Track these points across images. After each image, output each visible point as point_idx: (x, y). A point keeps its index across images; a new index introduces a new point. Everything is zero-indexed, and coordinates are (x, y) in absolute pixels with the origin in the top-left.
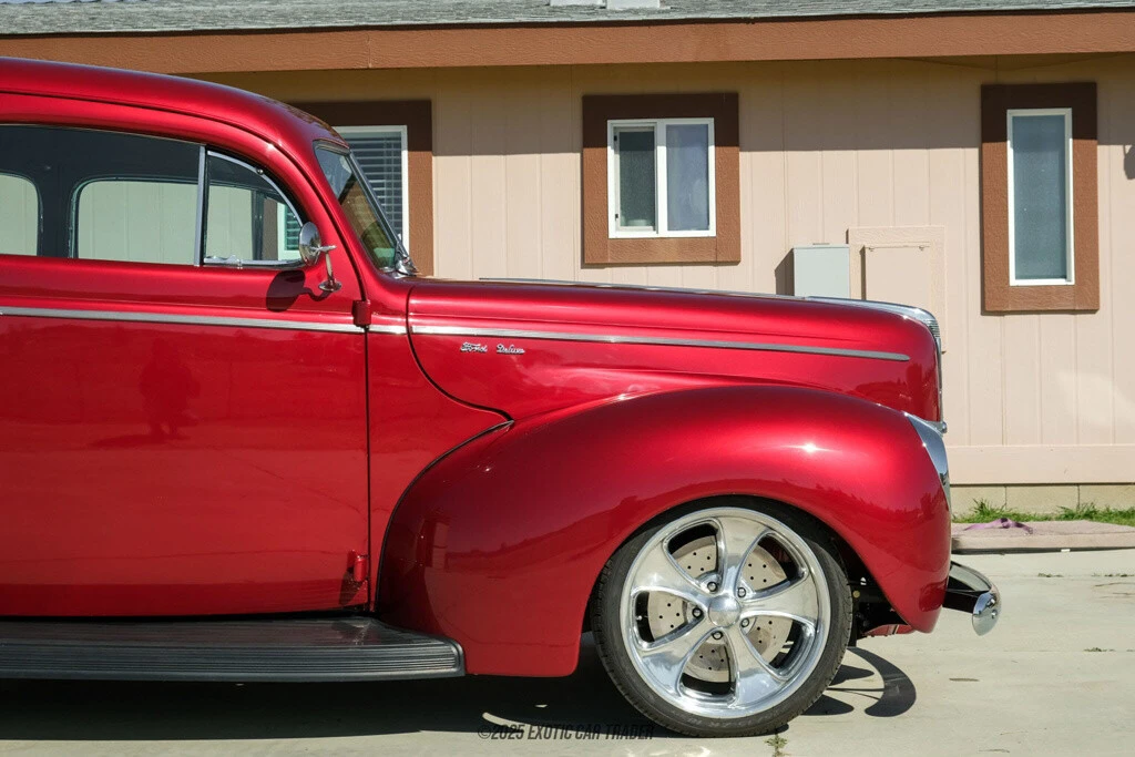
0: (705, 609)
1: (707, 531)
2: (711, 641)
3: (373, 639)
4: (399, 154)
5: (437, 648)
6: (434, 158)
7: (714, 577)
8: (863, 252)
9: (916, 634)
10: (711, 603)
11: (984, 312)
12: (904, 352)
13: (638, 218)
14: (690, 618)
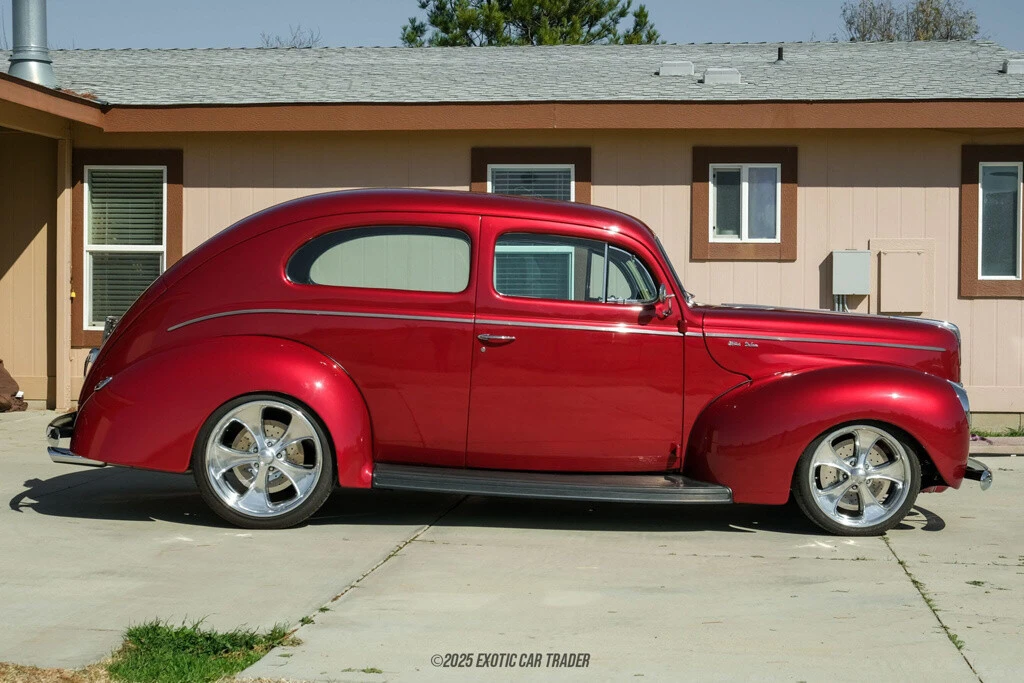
0: (849, 474)
1: (851, 437)
2: (851, 490)
3: (687, 485)
4: (569, 183)
5: (719, 489)
6: (592, 187)
7: (853, 459)
8: (879, 255)
9: (950, 489)
10: (852, 472)
11: (961, 296)
12: (942, 347)
13: (729, 229)
14: (841, 479)
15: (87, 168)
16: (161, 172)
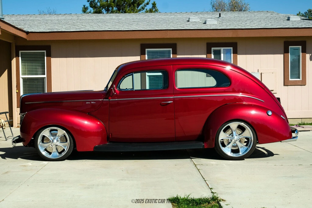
8: (261, 74)
11: (284, 85)
15: (20, 52)
16: (44, 52)
